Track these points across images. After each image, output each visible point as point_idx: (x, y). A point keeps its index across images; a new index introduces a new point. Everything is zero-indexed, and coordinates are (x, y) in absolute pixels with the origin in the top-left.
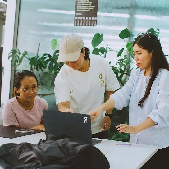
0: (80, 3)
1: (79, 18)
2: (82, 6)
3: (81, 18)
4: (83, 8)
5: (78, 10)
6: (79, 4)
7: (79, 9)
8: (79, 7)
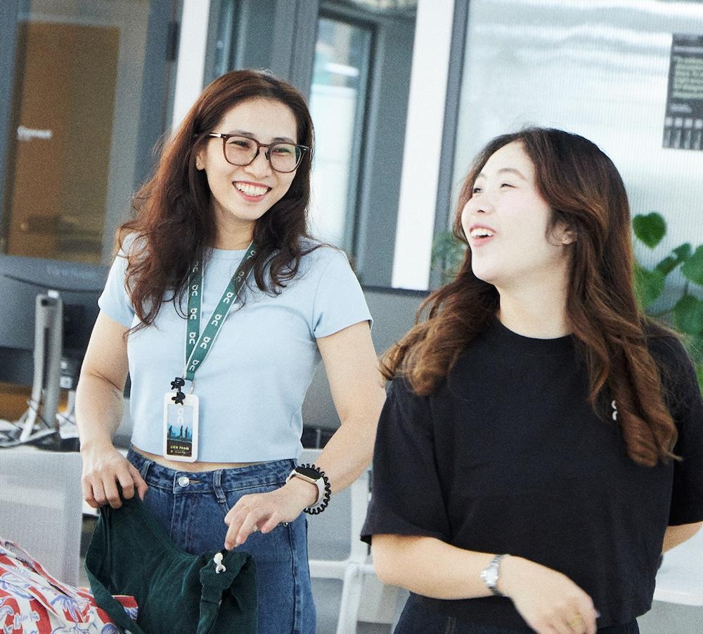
0: (683, 67)
1: (679, 122)
2: (692, 81)
3: (689, 123)
4: (695, 88)
5: (676, 94)
6: (681, 70)
7: (681, 90)
8: (682, 81)
